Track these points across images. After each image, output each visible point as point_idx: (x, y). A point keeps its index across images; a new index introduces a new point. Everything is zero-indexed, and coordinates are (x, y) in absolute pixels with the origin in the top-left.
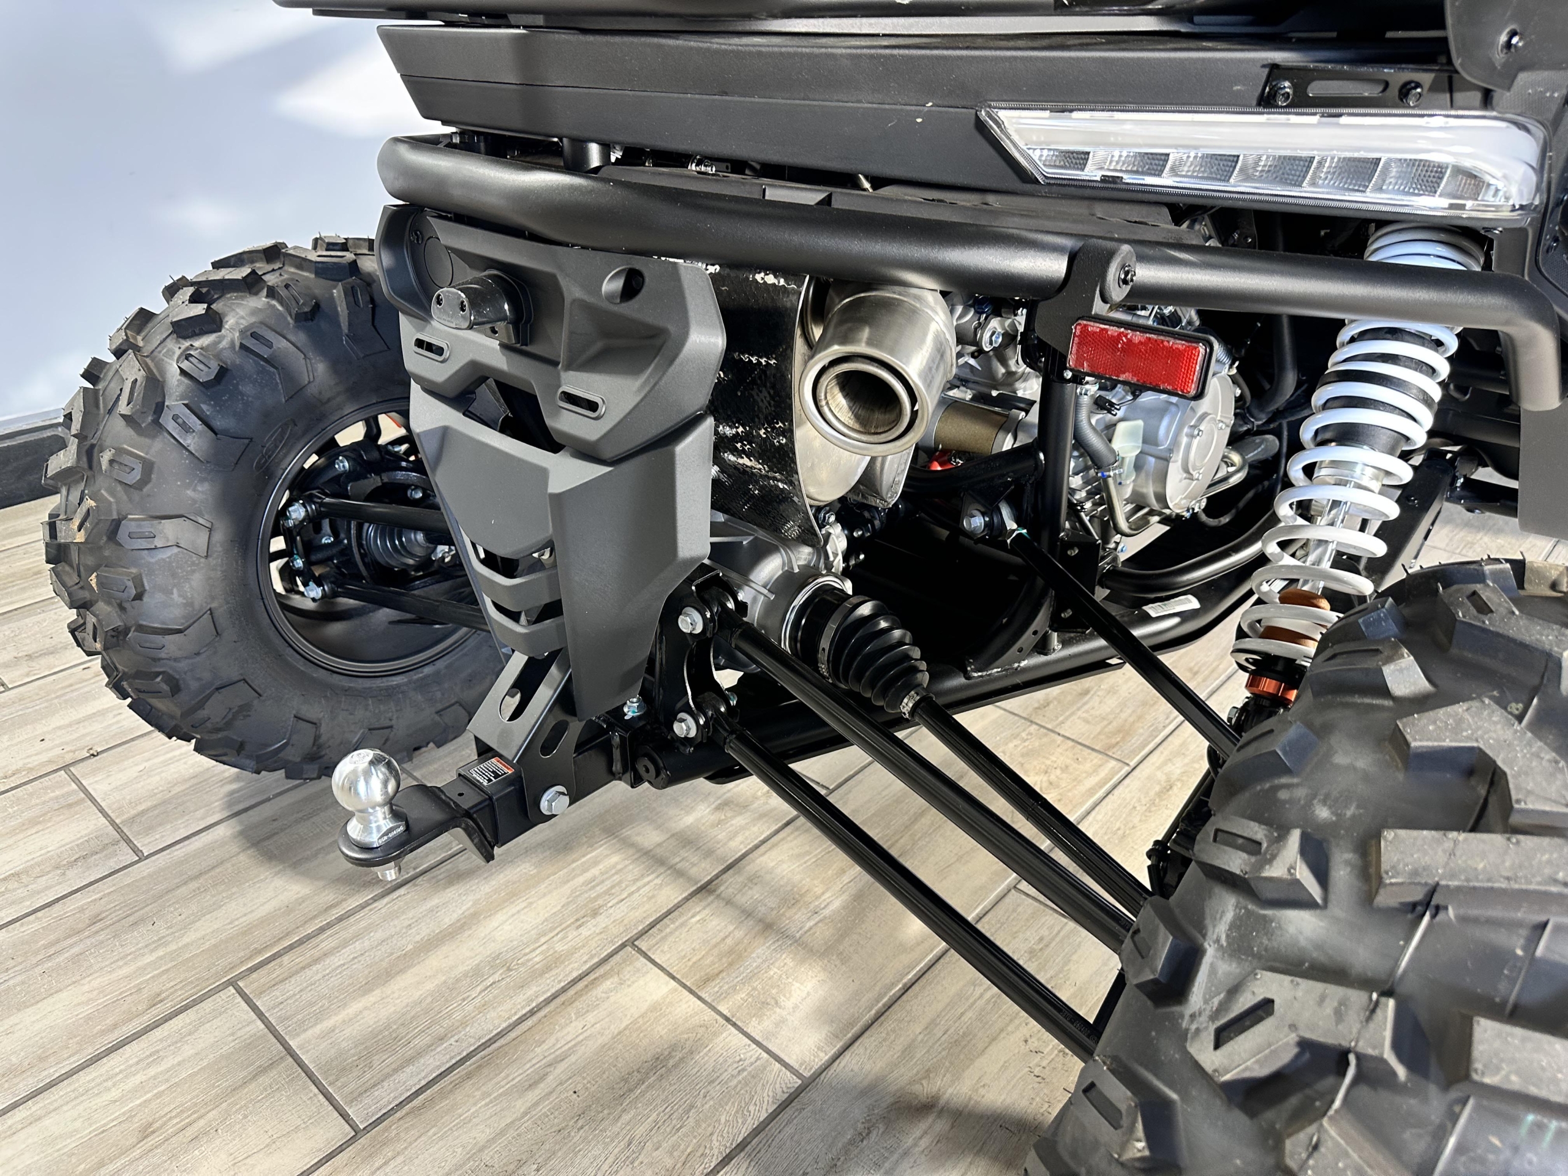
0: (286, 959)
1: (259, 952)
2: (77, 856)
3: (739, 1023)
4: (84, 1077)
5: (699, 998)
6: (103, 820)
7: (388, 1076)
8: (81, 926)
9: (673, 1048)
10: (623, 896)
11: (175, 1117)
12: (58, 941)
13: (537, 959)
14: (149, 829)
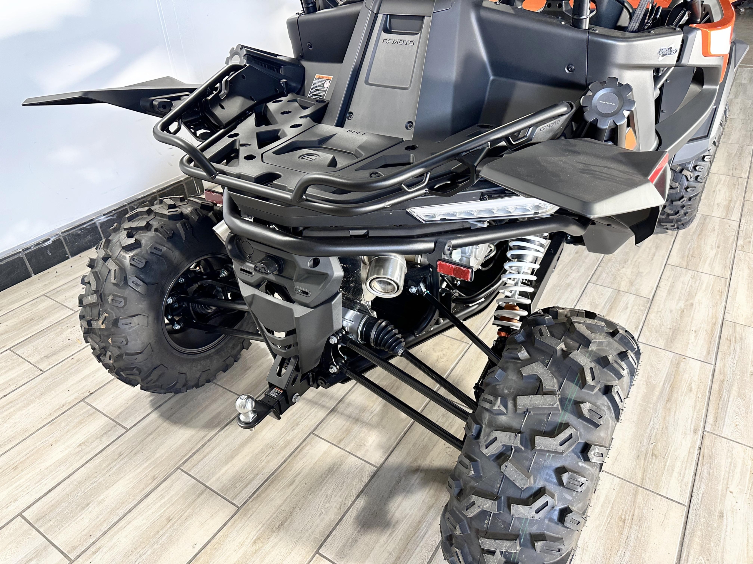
0: (194, 457)
1: (184, 456)
2: (103, 433)
3: (353, 453)
4: (140, 507)
5: (339, 447)
6: (107, 418)
7: (243, 489)
8: (116, 457)
9: (334, 465)
10: (306, 417)
11: (177, 513)
12: (109, 464)
13: (282, 443)
14: (126, 419)
